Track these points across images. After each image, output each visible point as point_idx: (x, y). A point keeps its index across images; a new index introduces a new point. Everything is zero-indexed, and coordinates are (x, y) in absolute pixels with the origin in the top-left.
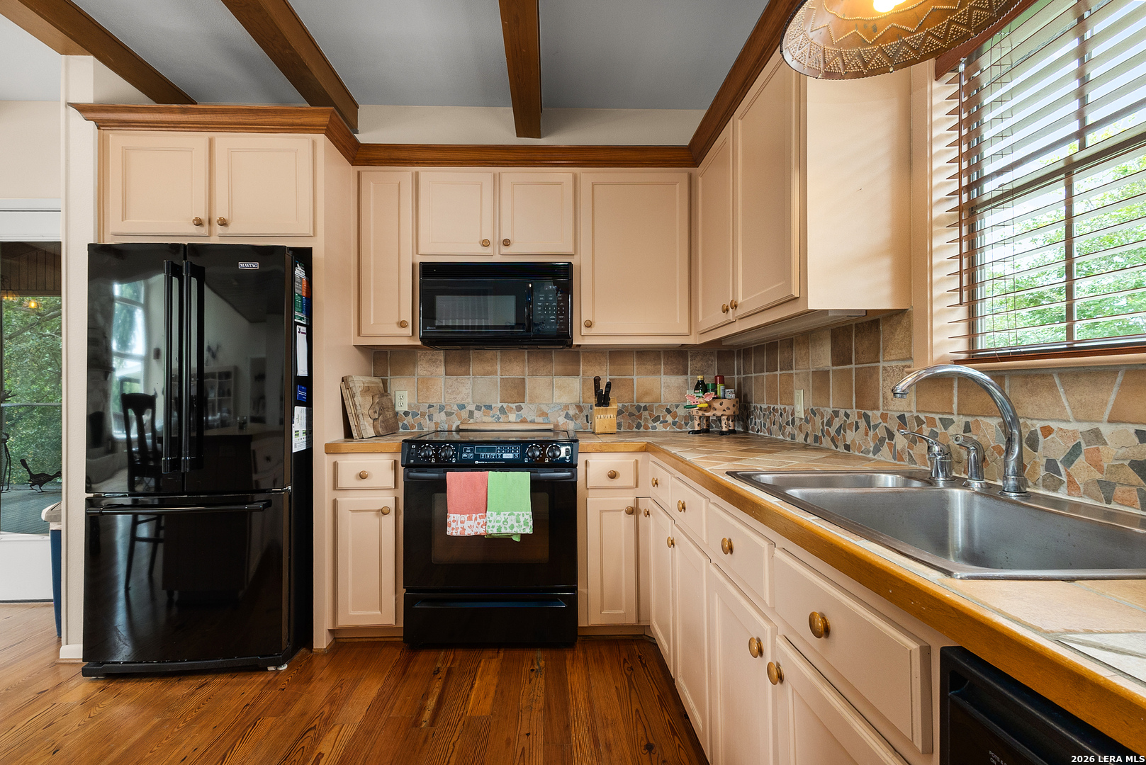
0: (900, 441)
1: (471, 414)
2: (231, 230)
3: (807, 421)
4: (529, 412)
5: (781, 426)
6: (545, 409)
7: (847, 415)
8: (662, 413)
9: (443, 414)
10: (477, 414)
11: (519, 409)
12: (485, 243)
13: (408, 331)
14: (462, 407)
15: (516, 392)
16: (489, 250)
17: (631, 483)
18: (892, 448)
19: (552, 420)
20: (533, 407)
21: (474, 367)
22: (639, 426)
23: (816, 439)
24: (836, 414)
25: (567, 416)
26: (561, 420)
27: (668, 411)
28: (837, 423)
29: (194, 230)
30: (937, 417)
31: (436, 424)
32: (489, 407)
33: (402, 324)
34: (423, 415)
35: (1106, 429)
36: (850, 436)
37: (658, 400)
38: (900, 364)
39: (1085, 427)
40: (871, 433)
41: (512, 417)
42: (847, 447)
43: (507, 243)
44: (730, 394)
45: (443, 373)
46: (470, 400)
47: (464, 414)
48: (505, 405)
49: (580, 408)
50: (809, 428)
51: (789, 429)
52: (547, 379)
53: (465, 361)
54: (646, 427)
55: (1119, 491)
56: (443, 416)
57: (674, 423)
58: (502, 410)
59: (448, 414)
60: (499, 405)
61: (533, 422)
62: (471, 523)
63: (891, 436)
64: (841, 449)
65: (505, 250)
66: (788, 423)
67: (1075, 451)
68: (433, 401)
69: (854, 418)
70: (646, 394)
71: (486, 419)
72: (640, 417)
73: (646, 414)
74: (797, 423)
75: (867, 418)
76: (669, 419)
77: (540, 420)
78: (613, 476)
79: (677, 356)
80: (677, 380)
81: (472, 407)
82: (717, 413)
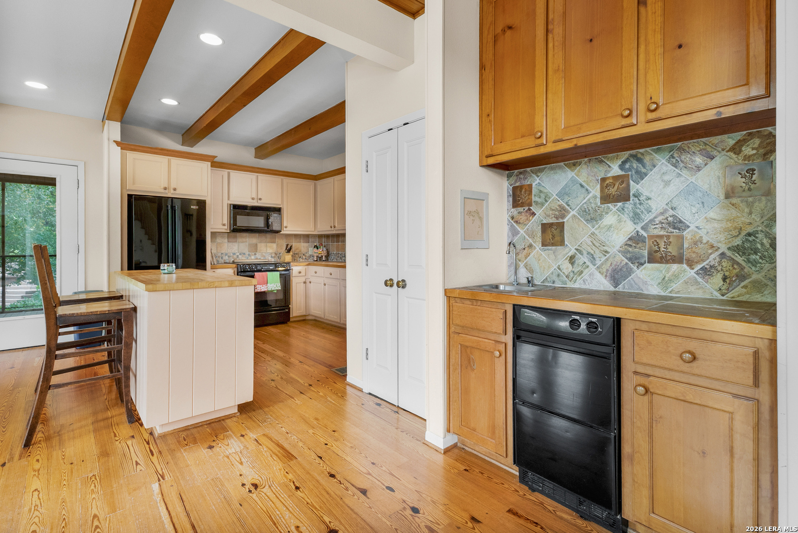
1: (238, 256)
2: (178, 192)
4: (258, 255)
5: (341, 258)
6: (264, 254)
8: (302, 255)
9: (227, 256)
10: (240, 256)
11: (255, 254)
12: (253, 199)
13: (226, 227)
14: (234, 254)
15: (254, 249)
16: (254, 201)
17: (304, 275)
19: (267, 258)
20: (260, 254)
21: (239, 240)
22: (294, 260)
25: (272, 257)
26: (270, 258)
27: (304, 255)
29: (162, 191)
31: (224, 260)
32: (244, 254)
33: (224, 225)
34: (219, 257)
37: (301, 251)
41: (253, 257)
43: (260, 199)
44: (325, 249)
45: (227, 241)
46: (237, 251)
47: (235, 256)
48: (250, 253)
49: (276, 254)
51: (343, 258)
52: (265, 244)
53: (235, 237)
54: (297, 260)
56: (227, 257)
57: (305, 259)
58: (249, 255)
59: (229, 257)
60: (248, 252)
61: (260, 259)
62: (263, 287)
65: (259, 201)
68: (223, 252)
70: (297, 249)
71: (243, 258)
72: (295, 257)
73: (297, 256)
76: (304, 257)
77: (263, 258)
78: (300, 273)
79: (306, 237)
80: (306, 245)
81: (238, 254)
82: (323, 255)
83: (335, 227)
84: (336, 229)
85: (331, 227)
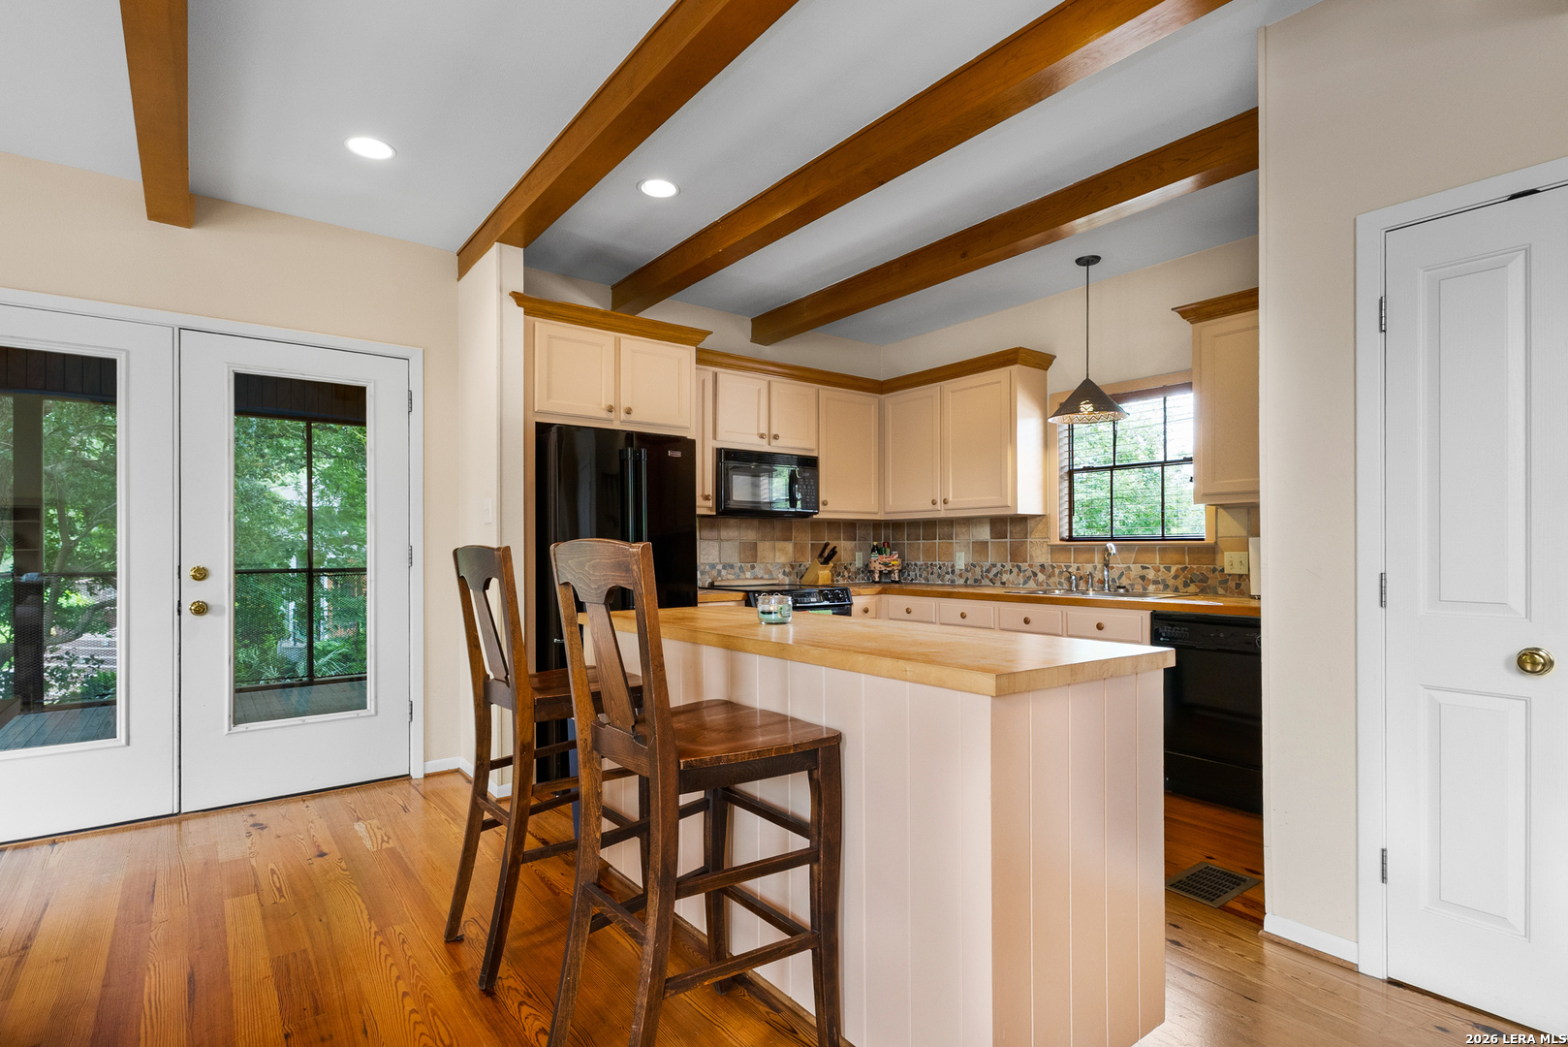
0: (1041, 577)
1: (719, 572)
2: (633, 417)
3: (967, 570)
4: (759, 571)
5: (939, 576)
6: (770, 567)
7: (1003, 566)
10: (724, 572)
11: (753, 567)
12: (762, 436)
13: (710, 504)
14: (713, 566)
15: (751, 553)
16: (765, 442)
18: (1036, 582)
19: (775, 576)
20: (762, 566)
21: (722, 533)
23: (976, 581)
24: (994, 566)
25: (784, 573)
26: (781, 577)
27: (846, 568)
28: (994, 571)
29: (604, 414)
30: (1063, 565)
32: (732, 567)
33: (706, 498)
35: (1132, 566)
36: (1005, 578)
38: (1042, 540)
39: (1125, 566)
40: (1021, 574)
41: (748, 575)
42: (1003, 583)
43: (776, 437)
46: (717, 561)
47: (714, 573)
48: (743, 565)
49: (792, 567)
50: (970, 575)
51: (948, 577)
52: (771, 543)
55: (1136, 586)
57: (849, 577)
58: (741, 567)
60: (739, 565)
61: (762, 578)
63: (1035, 575)
64: (998, 584)
65: (774, 442)
66: (948, 573)
67: (1122, 574)
69: (1008, 566)
71: (729, 577)
74: (957, 572)
75: (1019, 567)
77: (766, 576)
78: (867, 610)
81: (719, 567)
82: (895, 568)
83: (945, 502)
84: (949, 506)
85: (934, 503)
